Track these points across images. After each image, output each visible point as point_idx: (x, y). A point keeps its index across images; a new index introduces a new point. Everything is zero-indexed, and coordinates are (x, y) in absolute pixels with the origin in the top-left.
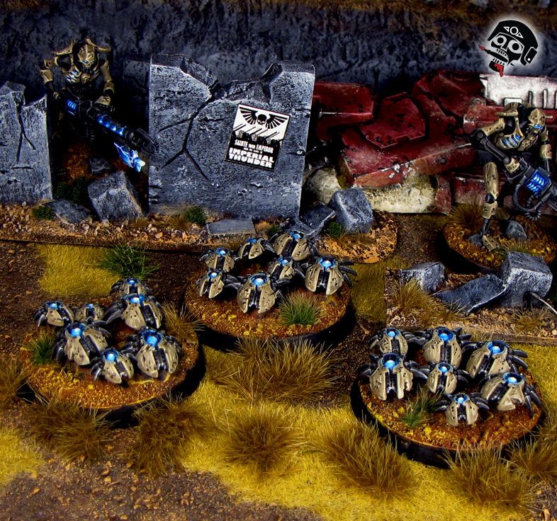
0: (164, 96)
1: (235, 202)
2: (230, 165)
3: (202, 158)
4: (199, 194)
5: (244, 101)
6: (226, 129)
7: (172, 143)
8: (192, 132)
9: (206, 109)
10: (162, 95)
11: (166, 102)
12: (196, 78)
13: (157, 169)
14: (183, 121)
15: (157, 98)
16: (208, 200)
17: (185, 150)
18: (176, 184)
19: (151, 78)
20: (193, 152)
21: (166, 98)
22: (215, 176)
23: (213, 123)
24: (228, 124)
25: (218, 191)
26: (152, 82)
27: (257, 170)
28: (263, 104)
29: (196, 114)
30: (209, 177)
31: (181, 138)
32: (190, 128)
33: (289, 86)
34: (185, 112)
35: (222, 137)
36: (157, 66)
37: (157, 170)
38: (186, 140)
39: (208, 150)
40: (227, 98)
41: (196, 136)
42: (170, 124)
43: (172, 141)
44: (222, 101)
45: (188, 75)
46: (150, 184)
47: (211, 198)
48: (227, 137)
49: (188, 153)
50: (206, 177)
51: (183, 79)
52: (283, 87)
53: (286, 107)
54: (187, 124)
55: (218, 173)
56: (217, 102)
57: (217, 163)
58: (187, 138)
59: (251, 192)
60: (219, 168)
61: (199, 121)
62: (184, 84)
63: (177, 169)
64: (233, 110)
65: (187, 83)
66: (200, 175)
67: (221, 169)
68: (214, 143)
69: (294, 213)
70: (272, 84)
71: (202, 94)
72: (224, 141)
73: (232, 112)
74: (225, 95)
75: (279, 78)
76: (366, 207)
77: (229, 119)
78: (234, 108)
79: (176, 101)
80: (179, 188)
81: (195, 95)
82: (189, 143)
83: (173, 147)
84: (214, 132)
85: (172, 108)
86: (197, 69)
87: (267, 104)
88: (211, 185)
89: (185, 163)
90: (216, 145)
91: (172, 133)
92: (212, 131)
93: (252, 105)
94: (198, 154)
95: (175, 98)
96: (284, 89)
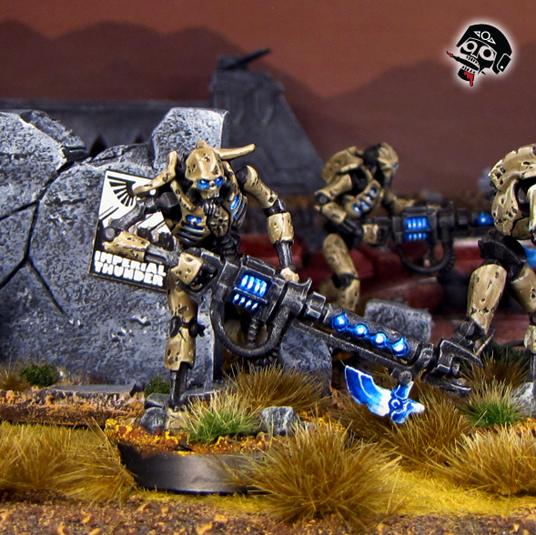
1: (108, 355)
2: (95, 283)
3: (54, 273)
4: (50, 340)
5: (113, 165)
6: (88, 218)
7: (7, 247)
8: (38, 225)
9: (58, 183)
12: (43, 131)
14: (24, 207)
16: (64, 353)
17: (27, 259)
18: (14, 324)
20: (39, 263)
22: (75, 306)
23: (69, 208)
24: (92, 208)
25: (80, 335)
27: (139, 292)
28: (143, 168)
29: (43, 193)
30: (65, 309)
31: (21, 238)
32: (35, 218)
33: (182, 133)
34: (26, 189)
35: (83, 232)
38: (29, 241)
39: (62, 257)
40: (90, 162)
41: (43, 231)
42: (4, 212)
43: (9, 243)
44: (82, 168)
45: (29, 125)
47: (70, 348)
48: (91, 232)
49: (32, 264)
50: (60, 309)
51: (22, 133)
52: (173, 136)
54: (30, 212)
55: (79, 300)
56: (74, 170)
57: (76, 282)
58: (30, 236)
59: (132, 335)
60: (80, 291)
61: (47, 205)
62: (25, 140)
63: (15, 295)
64: (98, 182)
65: (28, 139)
66: (52, 304)
67: (84, 292)
68: (72, 243)
69: (205, 373)
70: (157, 131)
71: (51, 156)
72: (86, 240)
73: (96, 186)
74: (89, 159)
75: (165, 121)
76: (320, 347)
77: (93, 198)
78: (99, 178)
79: (13, 170)
80: (19, 331)
81: (41, 158)
82: (34, 245)
83: (9, 254)
84: (71, 224)
85: (7, 184)
86: (49, 125)
87: (150, 168)
88: (69, 323)
89: (28, 283)
90: (75, 247)
91: (7, 229)
92: (68, 221)
93: (127, 171)
94: (48, 266)
95: (11, 165)
96: (175, 138)
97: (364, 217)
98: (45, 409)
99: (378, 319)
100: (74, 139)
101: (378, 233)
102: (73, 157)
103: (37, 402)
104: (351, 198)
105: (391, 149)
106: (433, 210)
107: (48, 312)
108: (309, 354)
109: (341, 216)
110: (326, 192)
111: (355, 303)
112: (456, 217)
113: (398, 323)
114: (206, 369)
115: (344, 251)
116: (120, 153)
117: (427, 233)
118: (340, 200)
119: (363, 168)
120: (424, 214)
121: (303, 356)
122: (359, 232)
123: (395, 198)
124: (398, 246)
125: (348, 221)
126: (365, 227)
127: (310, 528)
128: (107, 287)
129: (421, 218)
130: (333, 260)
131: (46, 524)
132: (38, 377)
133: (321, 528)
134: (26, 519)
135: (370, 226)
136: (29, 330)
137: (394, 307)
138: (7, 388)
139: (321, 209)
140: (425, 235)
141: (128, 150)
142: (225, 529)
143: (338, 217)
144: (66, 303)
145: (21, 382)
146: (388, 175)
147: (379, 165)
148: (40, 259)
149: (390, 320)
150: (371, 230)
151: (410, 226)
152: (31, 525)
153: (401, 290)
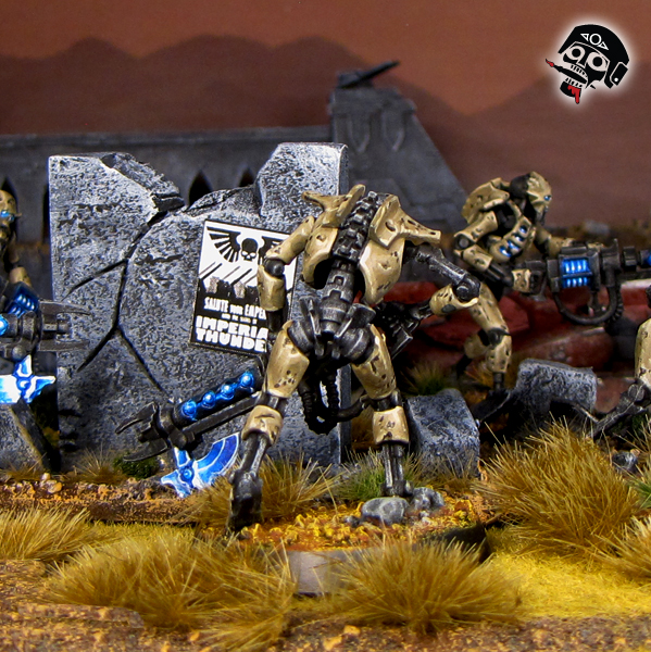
0: (75, 217)
2: (198, 354)
3: (149, 344)
5: (214, 214)
6: (186, 277)
7: (93, 315)
8: (128, 288)
9: (149, 238)
10: (71, 216)
11: (78, 230)
12: (129, 177)
13: (70, 373)
14: (111, 267)
15: (62, 223)
17: (117, 329)
18: (105, 405)
19: (52, 184)
20: (130, 332)
21: (78, 221)
22: (175, 381)
23: (164, 267)
24: (190, 266)
26: (53, 190)
27: (249, 363)
28: (248, 216)
29: (132, 250)
30: (163, 385)
31: (108, 304)
32: (124, 280)
33: (293, 173)
34: (112, 247)
35: (181, 295)
36: (59, 158)
37: (71, 376)
39: (157, 325)
40: (185, 212)
41: (134, 295)
42: (88, 274)
43: (94, 310)
44: (177, 219)
45: (113, 170)
46: (60, 408)
48: (190, 293)
49: (122, 334)
50: (159, 386)
51: (104, 180)
52: (282, 178)
53: (291, 219)
54: (118, 273)
55: (180, 374)
56: (166, 221)
57: (175, 353)
58: (119, 302)
60: (180, 364)
61: (137, 263)
62: (108, 189)
63: (104, 371)
64: (196, 234)
65: (112, 187)
66: (148, 380)
67: (184, 365)
68: (168, 307)
69: (331, 455)
70: (263, 173)
71: (140, 206)
72: (185, 303)
73: (194, 239)
74: (184, 208)
75: (272, 160)
76: (465, 420)
77: (191, 254)
78: (198, 230)
79: (96, 224)
80: (111, 414)
81: (128, 209)
82: (123, 312)
83: (95, 323)
84: (167, 285)
85: (89, 241)
86: (136, 169)
87: (257, 216)
88: (169, 402)
89: (119, 357)
90: (172, 312)
91: (92, 294)
92: (163, 282)
93: (229, 221)
94: (141, 336)
95: (93, 219)
96: (285, 180)
97: (513, 262)
98: (144, 504)
99: (533, 383)
100: (165, 184)
101: (530, 279)
102: (166, 206)
103: (135, 497)
104: (497, 239)
105: (542, 179)
106: (594, 250)
107: (144, 390)
108: (452, 429)
109: (487, 261)
110: (467, 233)
111: (507, 363)
112: (622, 256)
113: (557, 387)
114: (332, 451)
115: (491, 302)
116: (220, 200)
117: (588, 277)
118: (484, 242)
119: (510, 202)
120: (584, 255)
121: (446, 432)
122: (508, 279)
123: (550, 237)
124: (555, 293)
125: (494, 266)
126: (515, 273)
127: (457, 637)
128: (212, 357)
129: (581, 259)
130: (480, 313)
131: (147, 644)
132: (135, 466)
133: (469, 637)
134: (124, 639)
135: (520, 271)
136: (122, 412)
137: (551, 368)
138: (99, 481)
139: (462, 254)
140: (585, 280)
141: (230, 195)
142: (357, 642)
143: (483, 263)
144: (166, 378)
145: (115, 473)
146: (539, 210)
147: (528, 198)
148: (132, 328)
149: (548, 382)
150: (522, 276)
151: (568, 270)
152: (130, 646)
153: (563, 344)
